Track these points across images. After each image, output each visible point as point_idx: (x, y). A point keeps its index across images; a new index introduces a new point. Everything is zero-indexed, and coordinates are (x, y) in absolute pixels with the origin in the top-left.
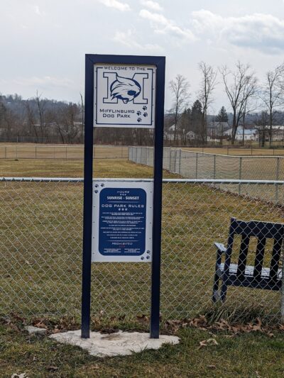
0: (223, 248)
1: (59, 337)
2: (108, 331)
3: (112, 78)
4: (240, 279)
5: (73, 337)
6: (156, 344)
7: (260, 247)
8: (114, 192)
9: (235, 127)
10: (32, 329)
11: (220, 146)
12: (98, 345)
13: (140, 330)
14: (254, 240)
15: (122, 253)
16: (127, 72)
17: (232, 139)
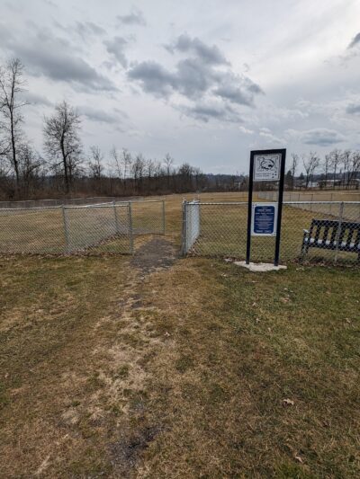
0: (307, 231)
1: (237, 263)
2: (257, 262)
3: (262, 160)
4: (315, 244)
5: (243, 263)
6: (277, 268)
7: (326, 231)
8: (261, 208)
9: (308, 181)
10: (227, 260)
11: (300, 190)
12: (252, 267)
13: (270, 263)
14: (323, 229)
15: (264, 232)
16: (268, 157)
17: (306, 187)
